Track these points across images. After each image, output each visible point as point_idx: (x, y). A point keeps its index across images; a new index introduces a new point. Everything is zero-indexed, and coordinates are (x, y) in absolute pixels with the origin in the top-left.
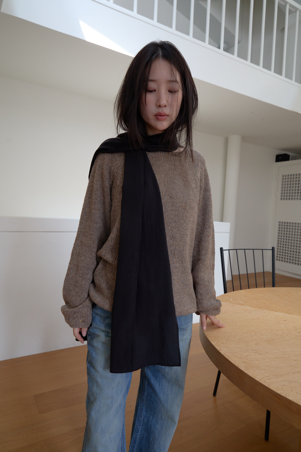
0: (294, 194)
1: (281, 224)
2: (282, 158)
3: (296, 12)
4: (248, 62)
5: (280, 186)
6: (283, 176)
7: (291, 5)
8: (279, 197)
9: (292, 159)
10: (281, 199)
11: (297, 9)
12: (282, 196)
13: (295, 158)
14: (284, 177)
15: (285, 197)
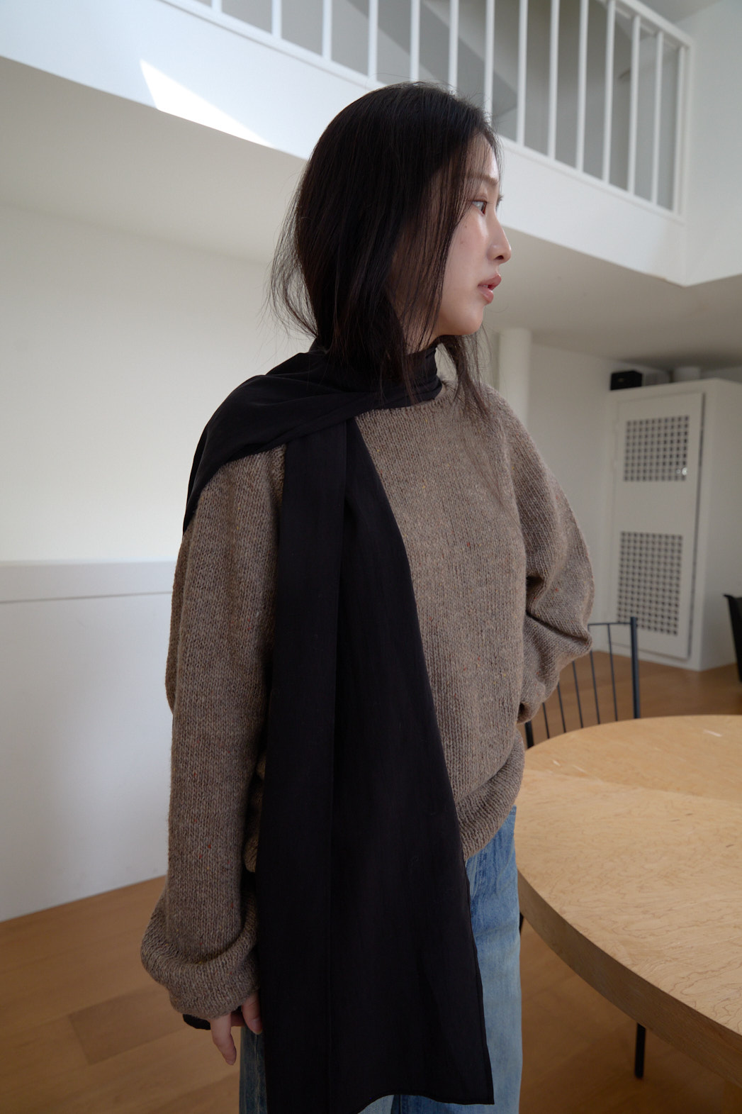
0: (654, 467)
1: (626, 537)
2: (624, 380)
3: (655, 36)
4: (550, 159)
5: (622, 448)
6: (629, 424)
7: (645, 21)
8: (621, 474)
9: (649, 384)
10: (626, 479)
11: (657, 30)
12: (626, 472)
13: (654, 381)
14: (632, 427)
15: (635, 475)
